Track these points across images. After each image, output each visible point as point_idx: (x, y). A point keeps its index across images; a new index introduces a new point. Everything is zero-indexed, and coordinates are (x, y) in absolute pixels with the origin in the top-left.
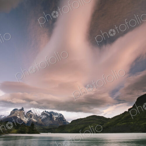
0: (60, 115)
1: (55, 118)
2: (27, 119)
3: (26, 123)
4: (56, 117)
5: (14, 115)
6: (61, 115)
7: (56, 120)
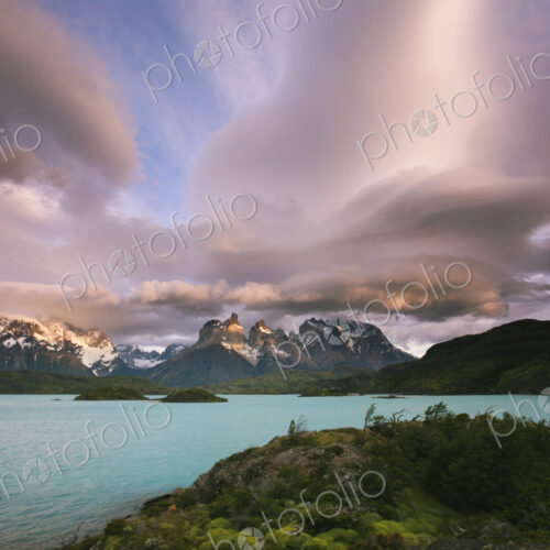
0: (367, 331)
1: (351, 341)
2: (255, 351)
3: (255, 364)
4: (353, 339)
5: (211, 340)
6: (370, 328)
7: (355, 346)
